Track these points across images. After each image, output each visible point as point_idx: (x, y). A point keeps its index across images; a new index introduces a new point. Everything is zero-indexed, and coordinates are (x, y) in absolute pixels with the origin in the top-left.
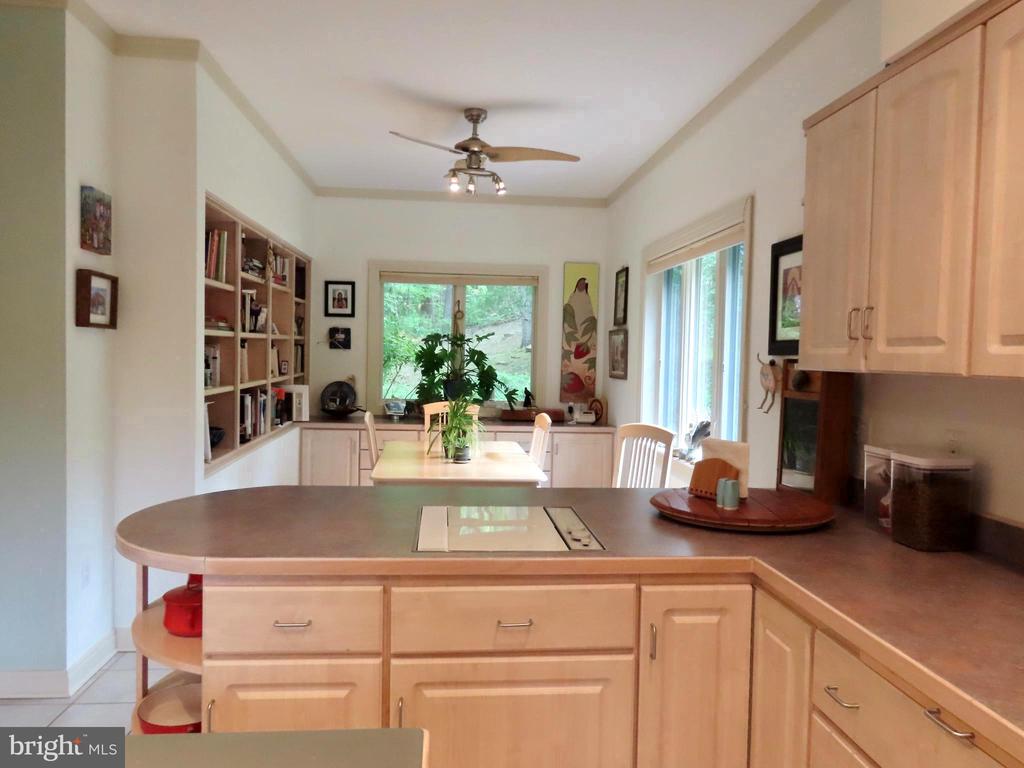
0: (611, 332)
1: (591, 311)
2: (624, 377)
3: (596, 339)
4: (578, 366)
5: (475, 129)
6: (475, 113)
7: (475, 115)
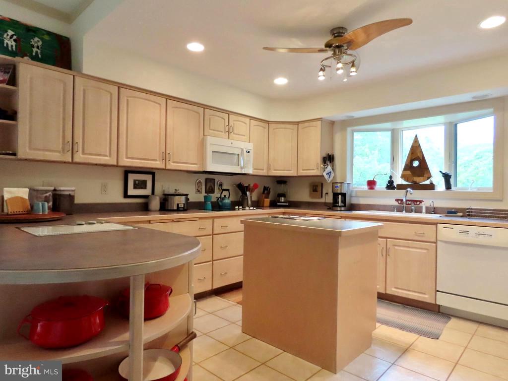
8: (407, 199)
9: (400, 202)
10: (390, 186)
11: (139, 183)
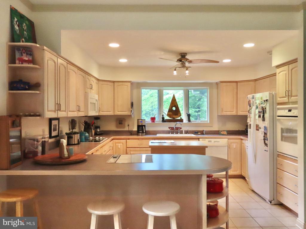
8: (176, 127)
9: (171, 129)
10: (164, 120)
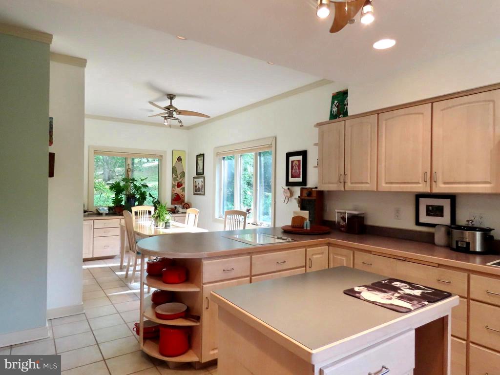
0: (194, 178)
1: (183, 169)
2: (204, 195)
3: (184, 181)
4: (178, 190)
5: (171, 102)
6: (172, 96)
7: (171, 97)
11: (433, 209)
